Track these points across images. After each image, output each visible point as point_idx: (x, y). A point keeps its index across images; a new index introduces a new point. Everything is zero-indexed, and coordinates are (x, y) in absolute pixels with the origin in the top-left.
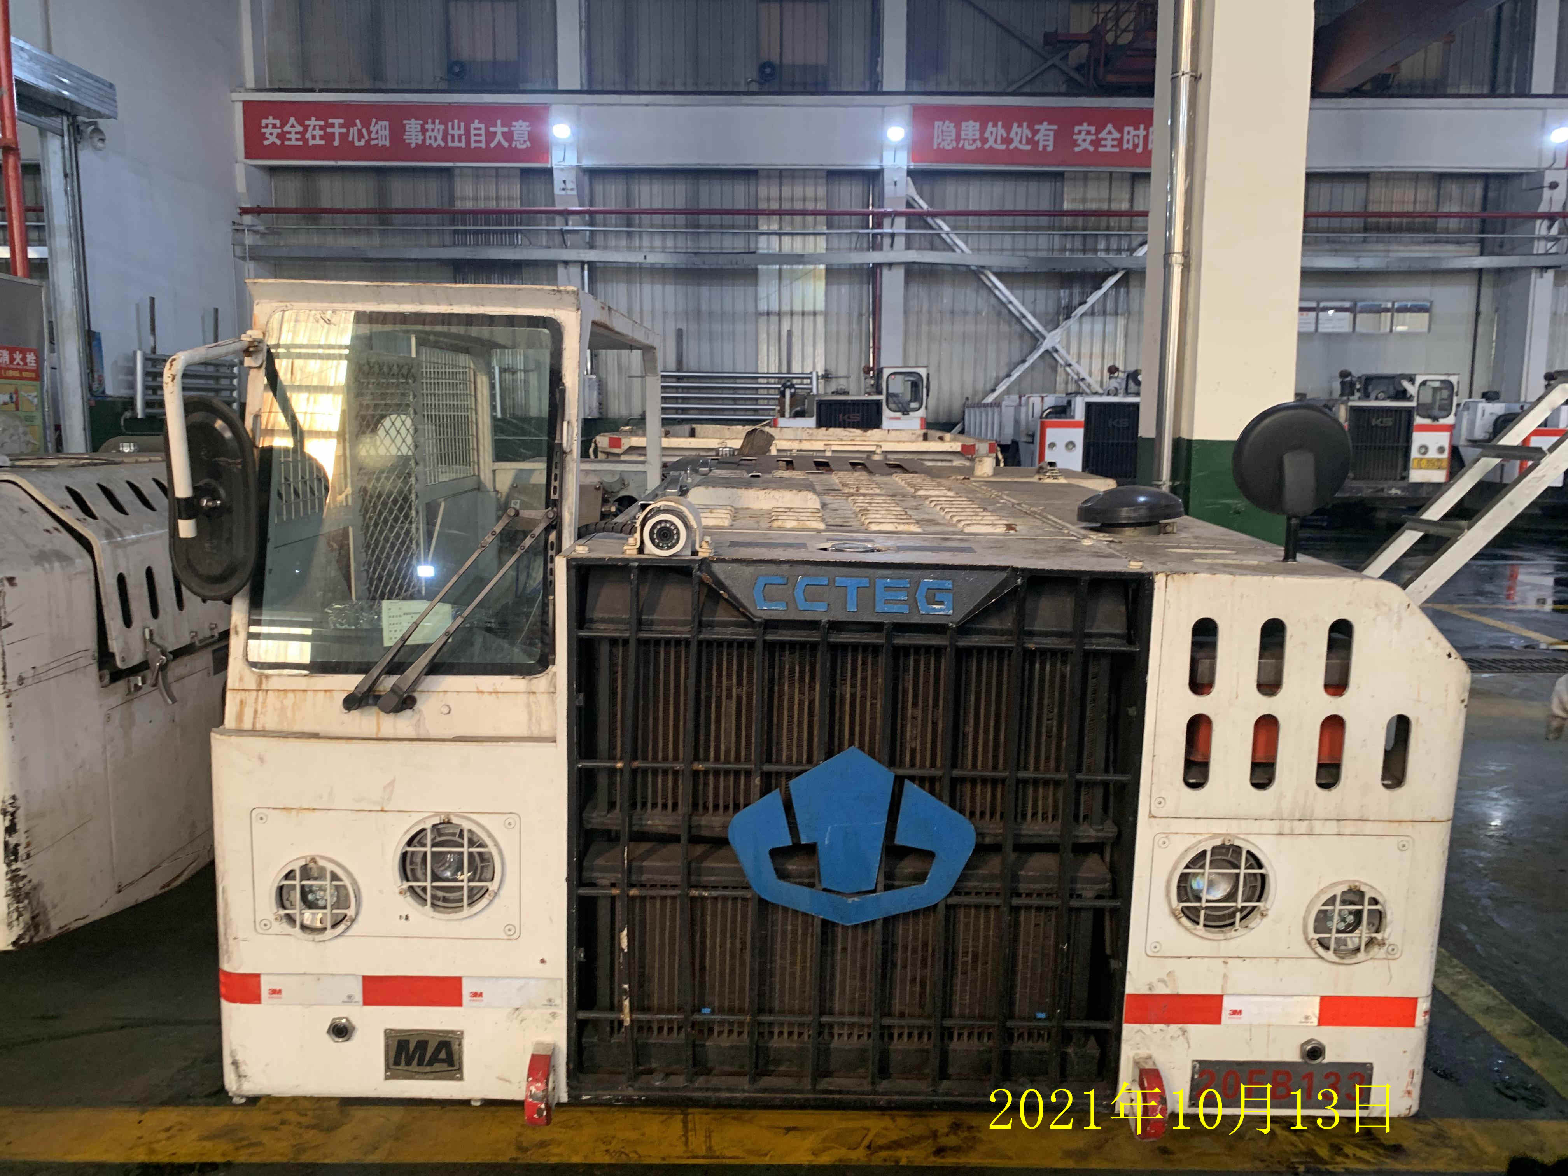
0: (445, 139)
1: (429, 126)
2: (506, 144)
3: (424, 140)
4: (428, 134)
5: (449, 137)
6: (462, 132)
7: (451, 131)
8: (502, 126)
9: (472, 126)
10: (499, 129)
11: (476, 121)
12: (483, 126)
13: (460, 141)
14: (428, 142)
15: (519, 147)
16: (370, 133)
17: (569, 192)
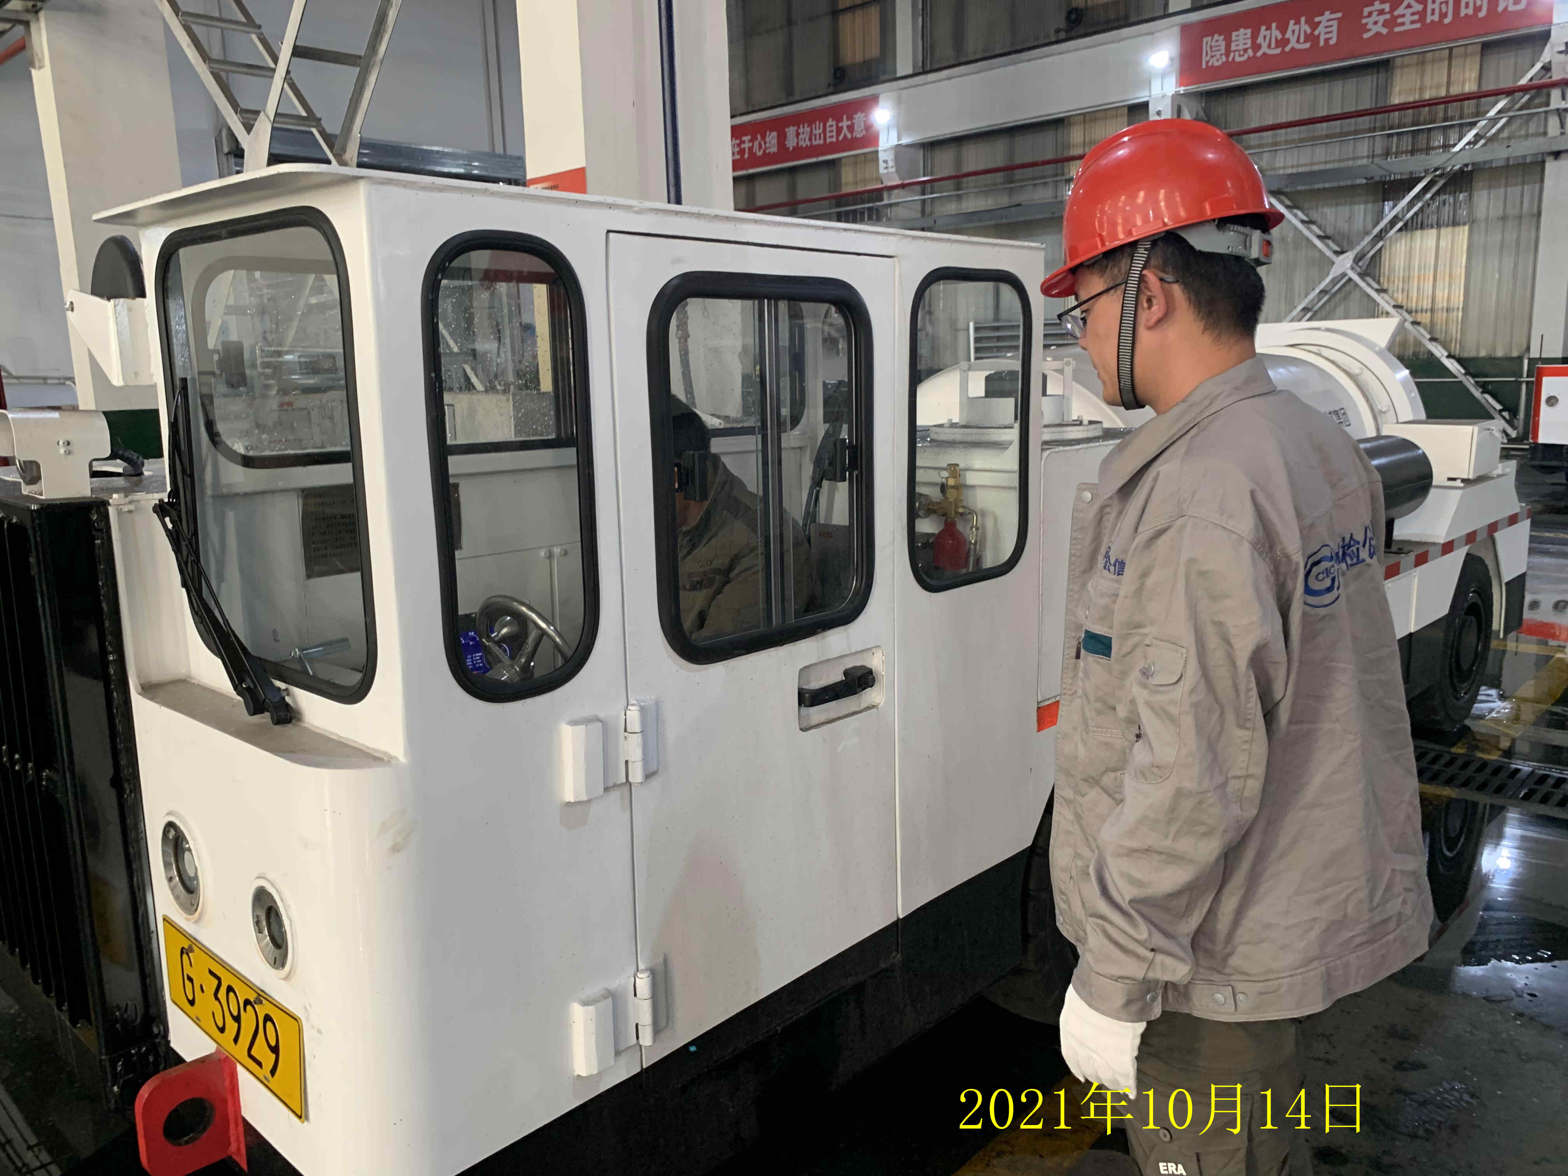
0: (810, 140)
1: (801, 131)
2: (849, 136)
3: (798, 143)
4: (800, 137)
5: (813, 138)
6: (821, 130)
7: (814, 132)
8: (847, 120)
9: (828, 124)
10: (845, 124)
11: (830, 120)
12: (834, 123)
13: (820, 138)
14: (800, 144)
15: (858, 136)
16: (765, 143)
17: (891, 170)
